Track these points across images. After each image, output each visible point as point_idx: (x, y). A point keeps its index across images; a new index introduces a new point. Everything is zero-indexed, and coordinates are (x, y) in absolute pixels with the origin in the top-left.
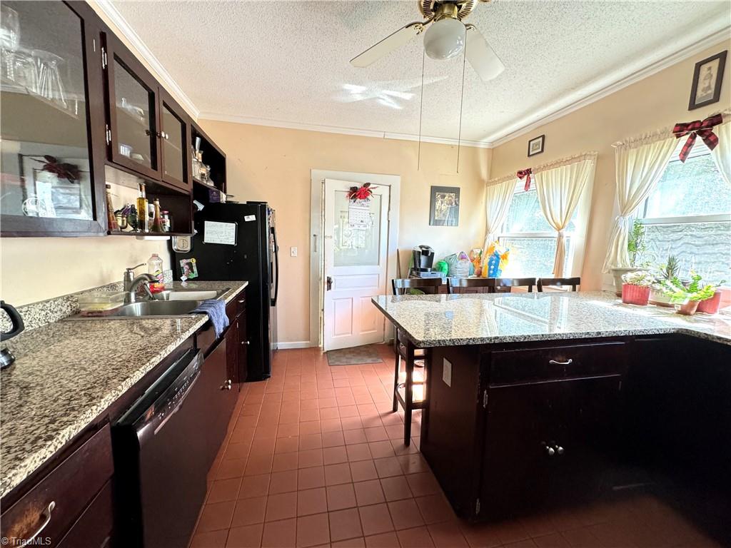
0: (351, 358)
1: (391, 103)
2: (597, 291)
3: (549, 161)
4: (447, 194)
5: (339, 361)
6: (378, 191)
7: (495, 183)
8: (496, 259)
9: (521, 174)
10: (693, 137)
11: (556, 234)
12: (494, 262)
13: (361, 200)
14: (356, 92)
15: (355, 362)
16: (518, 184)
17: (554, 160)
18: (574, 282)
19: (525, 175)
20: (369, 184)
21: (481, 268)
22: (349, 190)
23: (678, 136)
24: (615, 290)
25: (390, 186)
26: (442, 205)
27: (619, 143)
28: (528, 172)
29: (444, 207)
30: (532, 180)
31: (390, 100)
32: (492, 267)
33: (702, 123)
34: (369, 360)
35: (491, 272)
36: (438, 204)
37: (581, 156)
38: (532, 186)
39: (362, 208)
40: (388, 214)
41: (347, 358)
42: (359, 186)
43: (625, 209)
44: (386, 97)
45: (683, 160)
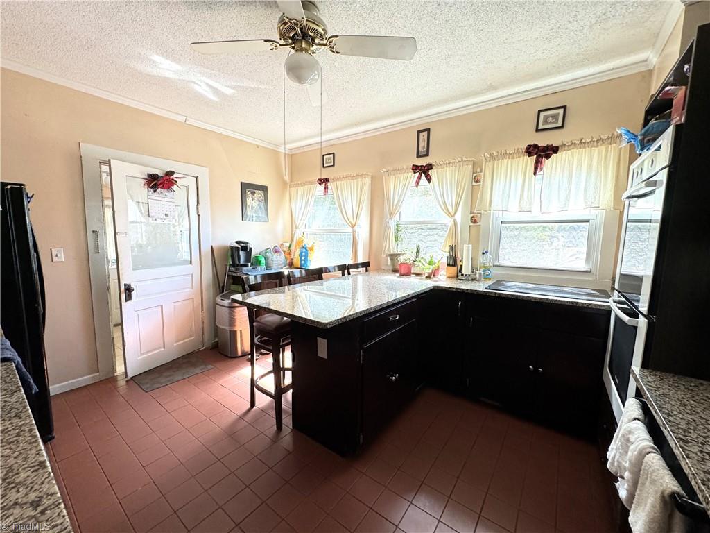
0: (172, 375)
1: (206, 91)
2: (380, 270)
3: (341, 174)
4: (257, 192)
5: (158, 383)
6: (184, 181)
7: (297, 185)
8: (305, 251)
9: (321, 181)
10: (421, 174)
11: (350, 230)
12: (304, 254)
13: (163, 191)
14: (166, 67)
15: (180, 378)
16: (318, 189)
17: (345, 174)
18: (366, 265)
19: (324, 182)
20: (173, 173)
21: (292, 259)
22: (146, 177)
23: (415, 173)
24: (391, 268)
25: (197, 178)
26: (254, 201)
27: (385, 170)
28: (327, 180)
29: (255, 204)
30: (329, 187)
31: (208, 89)
32: (303, 258)
33: (424, 167)
34: (198, 370)
35: (303, 262)
36: (249, 200)
37: (363, 174)
38: (330, 191)
39: (166, 199)
40: (197, 208)
41: (167, 377)
42: (160, 173)
43: (391, 214)
44: (203, 83)
45: (417, 187)
